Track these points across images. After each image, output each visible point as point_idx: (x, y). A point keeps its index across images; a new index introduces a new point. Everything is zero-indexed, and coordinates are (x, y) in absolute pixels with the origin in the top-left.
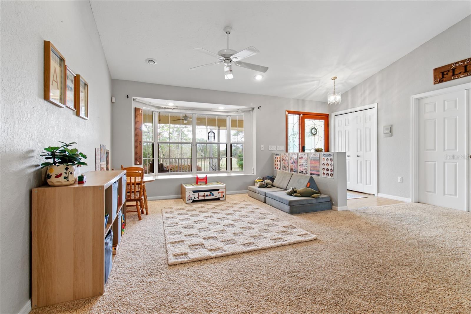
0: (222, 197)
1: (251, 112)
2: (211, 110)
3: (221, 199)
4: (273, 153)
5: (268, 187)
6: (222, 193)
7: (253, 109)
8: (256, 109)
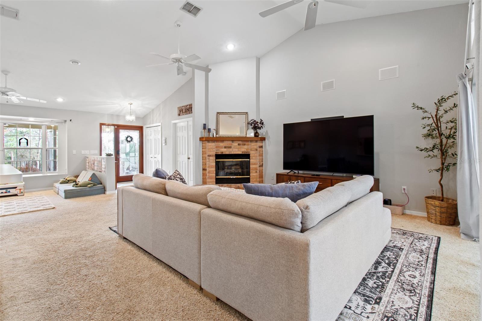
0: (20, 193)
1: (63, 123)
2: (21, 120)
3: (18, 194)
4: (86, 157)
5: (69, 183)
6: (20, 190)
7: (66, 121)
8: (68, 121)
